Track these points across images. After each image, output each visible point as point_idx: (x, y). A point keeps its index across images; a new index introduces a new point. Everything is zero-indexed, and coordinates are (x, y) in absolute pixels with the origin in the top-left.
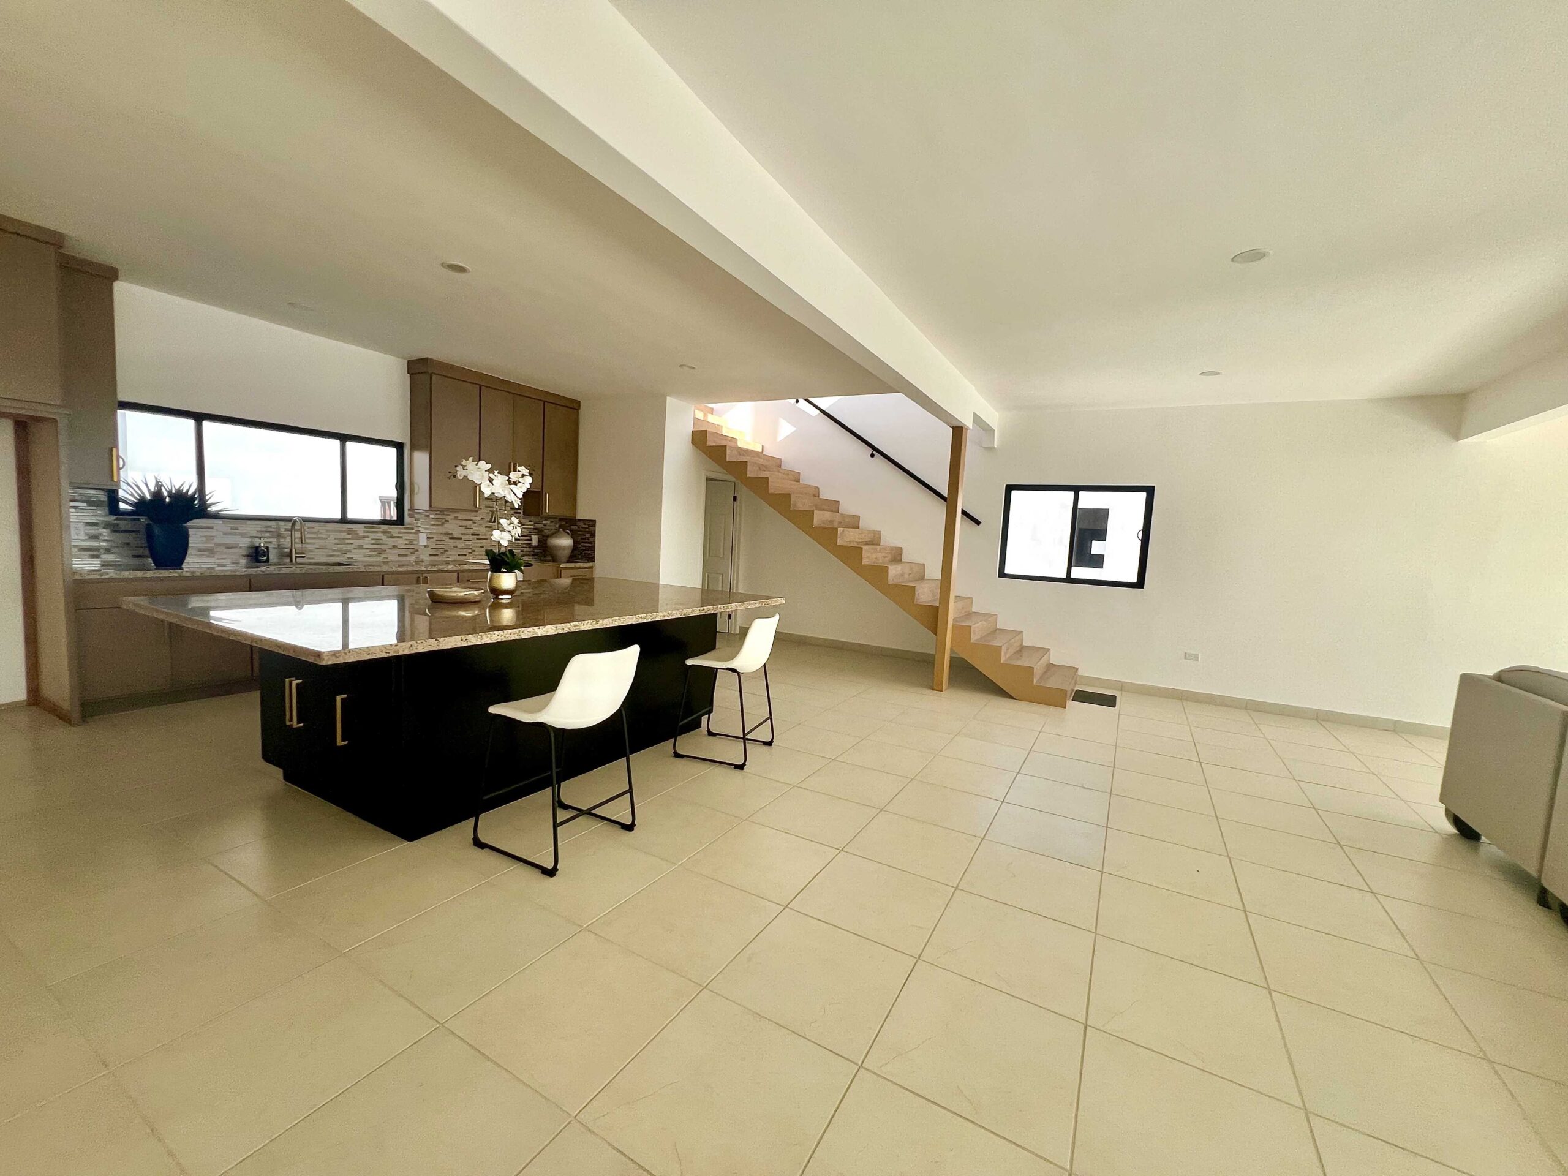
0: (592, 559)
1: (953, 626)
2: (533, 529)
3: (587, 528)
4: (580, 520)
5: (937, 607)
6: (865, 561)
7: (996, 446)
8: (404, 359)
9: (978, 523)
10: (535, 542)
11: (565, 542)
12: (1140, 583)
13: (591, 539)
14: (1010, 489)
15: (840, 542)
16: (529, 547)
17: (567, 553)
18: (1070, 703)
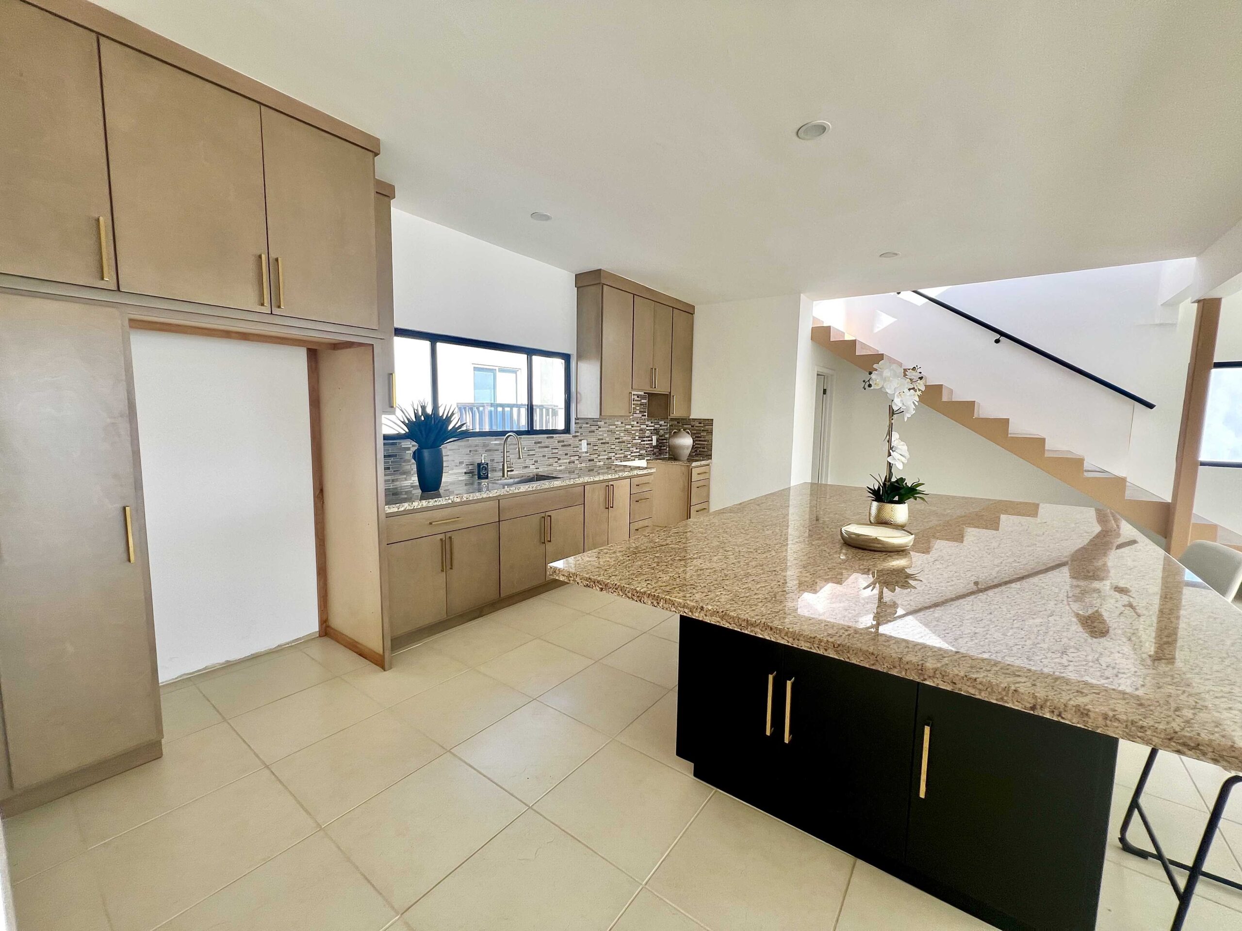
0: (709, 457)
2: (654, 430)
3: (702, 427)
4: (694, 420)
8: (572, 272)
9: (1150, 406)
10: (654, 443)
11: (686, 441)
13: (707, 438)
16: (651, 447)
17: (687, 452)
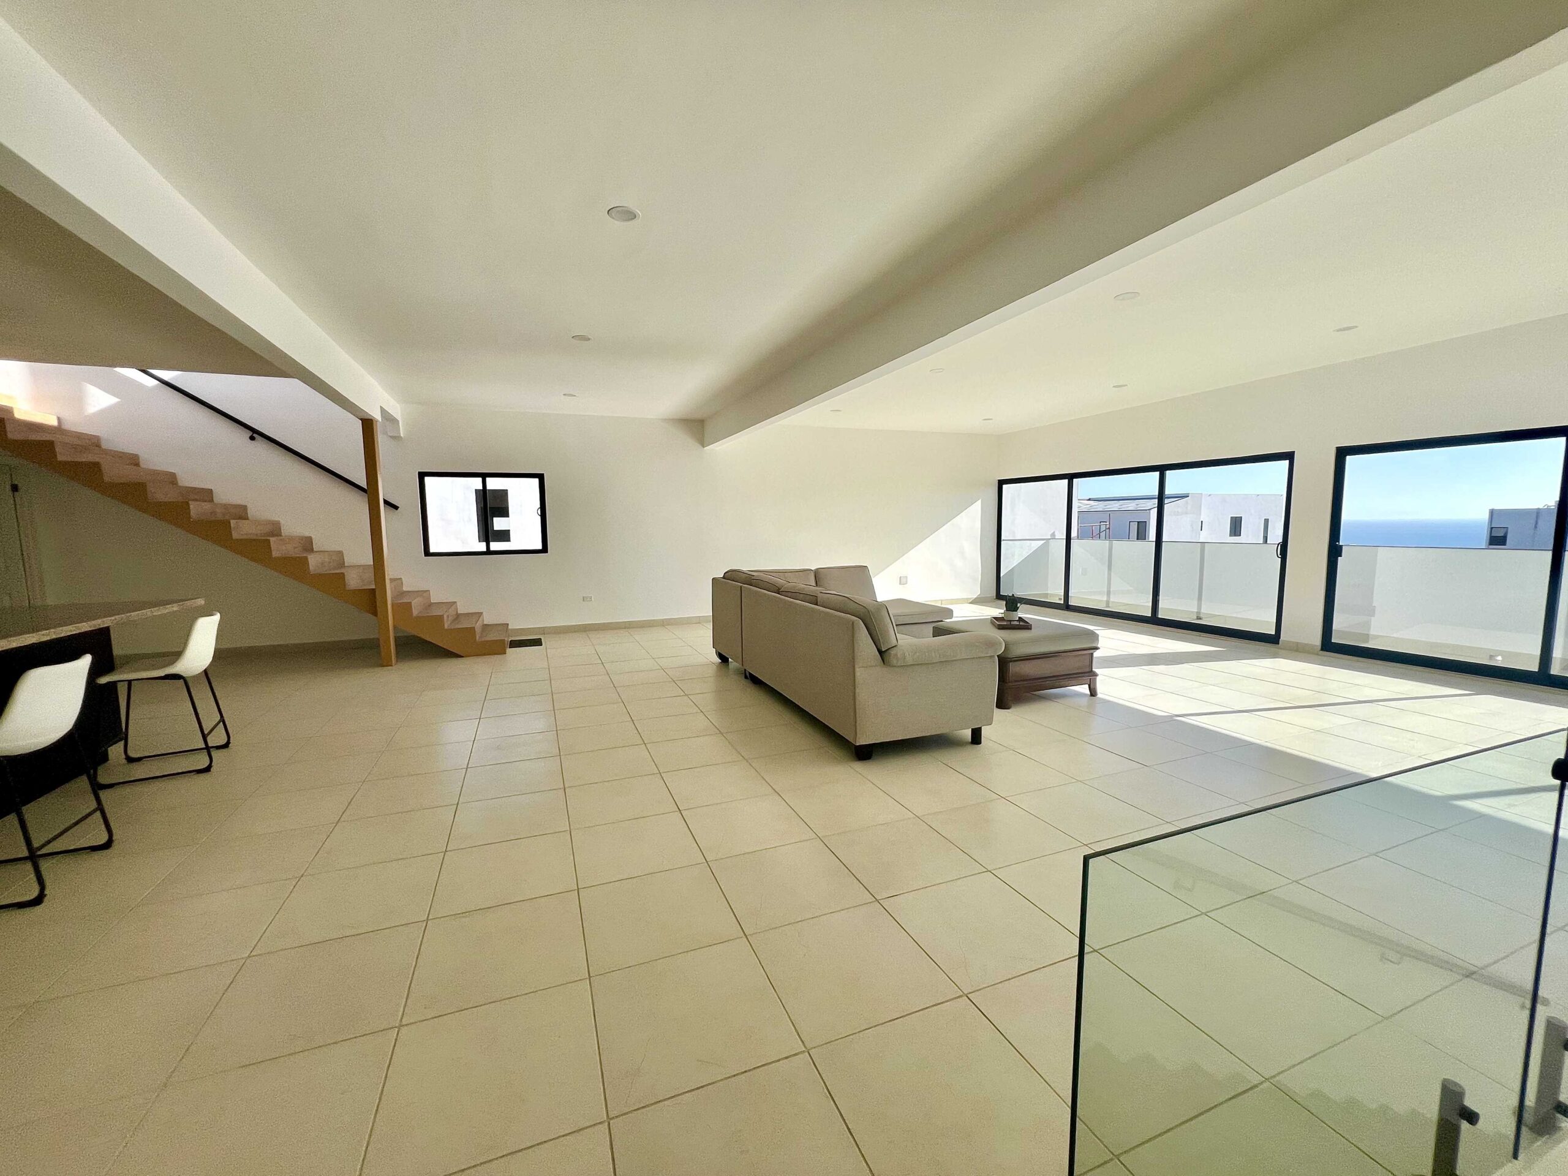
1: (393, 605)
5: (373, 590)
6: (275, 554)
7: (402, 435)
9: (399, 509)
12: (544, 550)
14: (422, 476)
15: (235, 535)
18: (509, 651)
